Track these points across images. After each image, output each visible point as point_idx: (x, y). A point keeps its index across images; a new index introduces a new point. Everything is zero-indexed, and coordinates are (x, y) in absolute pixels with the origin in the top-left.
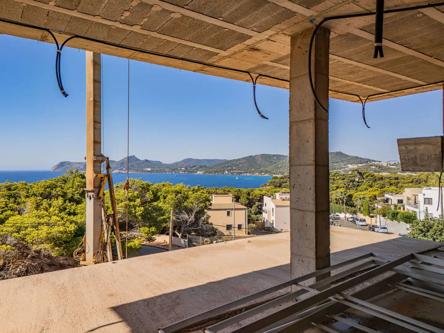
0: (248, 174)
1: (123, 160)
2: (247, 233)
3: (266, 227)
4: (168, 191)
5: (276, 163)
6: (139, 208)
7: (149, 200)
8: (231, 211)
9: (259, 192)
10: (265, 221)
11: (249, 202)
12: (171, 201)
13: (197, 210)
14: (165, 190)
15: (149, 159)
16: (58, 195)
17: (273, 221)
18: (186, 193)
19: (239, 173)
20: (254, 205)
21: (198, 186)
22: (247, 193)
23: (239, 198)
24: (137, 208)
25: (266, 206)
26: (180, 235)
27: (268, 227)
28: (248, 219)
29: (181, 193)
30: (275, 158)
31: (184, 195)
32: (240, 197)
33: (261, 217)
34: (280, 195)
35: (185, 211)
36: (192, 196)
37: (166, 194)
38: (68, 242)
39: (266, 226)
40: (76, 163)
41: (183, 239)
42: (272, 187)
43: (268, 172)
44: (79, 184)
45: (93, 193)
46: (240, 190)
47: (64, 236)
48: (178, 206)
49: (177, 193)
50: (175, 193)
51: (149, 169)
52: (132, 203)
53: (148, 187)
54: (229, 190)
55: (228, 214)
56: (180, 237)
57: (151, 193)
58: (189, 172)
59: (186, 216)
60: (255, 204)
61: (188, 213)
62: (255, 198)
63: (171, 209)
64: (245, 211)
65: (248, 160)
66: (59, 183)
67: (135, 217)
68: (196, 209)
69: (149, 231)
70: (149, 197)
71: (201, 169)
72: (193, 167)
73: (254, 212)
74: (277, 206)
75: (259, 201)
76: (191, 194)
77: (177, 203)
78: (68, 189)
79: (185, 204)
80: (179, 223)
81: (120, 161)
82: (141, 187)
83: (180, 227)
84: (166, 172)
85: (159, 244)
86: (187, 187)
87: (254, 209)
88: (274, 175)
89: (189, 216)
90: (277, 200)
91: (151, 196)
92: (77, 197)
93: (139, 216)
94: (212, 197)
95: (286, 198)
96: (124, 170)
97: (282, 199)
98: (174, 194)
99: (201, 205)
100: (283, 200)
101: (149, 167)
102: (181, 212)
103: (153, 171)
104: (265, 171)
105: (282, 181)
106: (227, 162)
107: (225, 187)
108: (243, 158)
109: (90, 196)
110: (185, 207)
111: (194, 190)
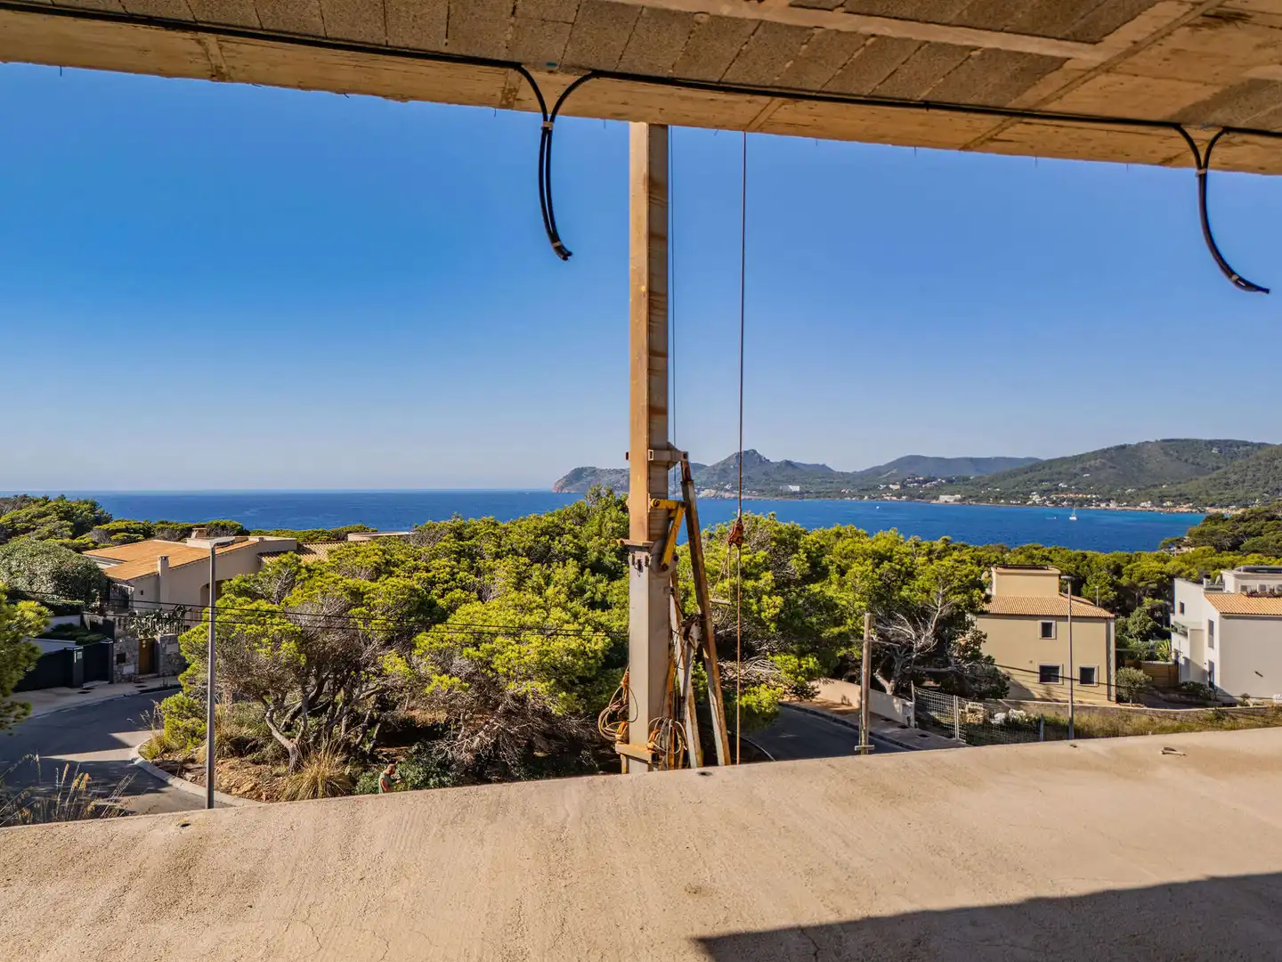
0: (1113, 505)
1: (724, 463)
2: (1113, 698)
3: (1186, 684)
4: (852, 551)
5: (1218, 468)
6: (770, 598)
7: (798, 576)
8: (1054, 622)
9: (1156, 566)
10: (1182, 661)
11: (1117, 598)
12: (860, 582)
13: (941, 613)
14: (844, 549)
15: (795, 460)
16: (566, 552)
17: (1212, 665)
18: (907, 560)
19: (1078, 500)
20: (1138, 608)
21: (946, 540)
22: (1112, 567)
23: (1084, 581)
24: (765, 598)
25: (1182, 611)
26: (889, 686)
27: (1193, 683)
28: (1117, 653)
29: (890, 559)
30: (1215, 451)
31: (902, 565)
32: (1085, 578)
33: (1163, 649)
34: (1237, 576)
35: (905, 615)
36: (927, 572)
37: (845, 561)
38: (590, 681)
39: (1183, 679)
40: (610, 472)
41: (900, 700)
42: (1203, 548)
43: (1188, 500)
44: (616, 525)
45: (646, 554)
46: (1085, 557)
47: (580, 663)
48: (881, 597)
49: (880, 558)
50: (874, 559)
51: (796, 488)
52: (750, 584)
53: (796, 540)
54: (1046, 554)
55: (1047, 631)
56: (889, 692)
57: (804, 557)
58: (912, 497)
59: (909, 631)
60: (1140, 603)
61: (913, 622)
62: (1142, 584)
63: (860, 607)
64: (1104, 624)
65: (1111, 459)
66: (568, 522)
67: (760, 622)
68: (939, 609)
69: (800, 666)
70: (797, 568)
71: (951, 488)
72: (926, 481)
73: (1138, 629)
74: (1226, 616)
75: (1156, 594)
76: (924, 565)
77: (879, 588)
78: (590, 538)
79: (905, 593)
80: (888, 648)
81: (718, 464)
82: (774, 539)
83: (891, 661)
84: (842, 495)
85: (827, 707)
86: (911, 541)
87: (1136, 620)
88: (1212, 511)
89: (916, 629)
90: (1229, 593)
91: (803, 564)
92: (610, 561)
93: (771, 620)
94: (990, 576)
95: (1263, 588)
96: (727, 490)
97: (1245, 593)
98: (869, 562)
99: (956, 599)
100: (1252, 594)
101: (794, 482)
102: (891, 617)
103: (808, 492)
104: (1175, 497)
105: (1241, 529)
106: (1035, 466)
107: (1030, 545)
108: (1095, 455)
109: (639, 561)
110: (905, 601)
111: (930, 552)
